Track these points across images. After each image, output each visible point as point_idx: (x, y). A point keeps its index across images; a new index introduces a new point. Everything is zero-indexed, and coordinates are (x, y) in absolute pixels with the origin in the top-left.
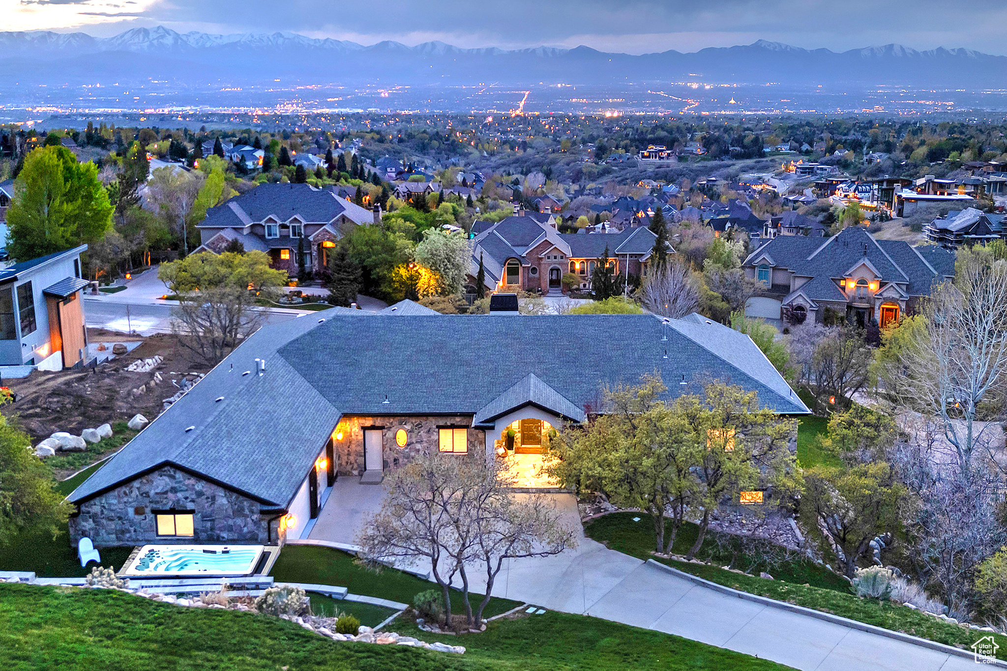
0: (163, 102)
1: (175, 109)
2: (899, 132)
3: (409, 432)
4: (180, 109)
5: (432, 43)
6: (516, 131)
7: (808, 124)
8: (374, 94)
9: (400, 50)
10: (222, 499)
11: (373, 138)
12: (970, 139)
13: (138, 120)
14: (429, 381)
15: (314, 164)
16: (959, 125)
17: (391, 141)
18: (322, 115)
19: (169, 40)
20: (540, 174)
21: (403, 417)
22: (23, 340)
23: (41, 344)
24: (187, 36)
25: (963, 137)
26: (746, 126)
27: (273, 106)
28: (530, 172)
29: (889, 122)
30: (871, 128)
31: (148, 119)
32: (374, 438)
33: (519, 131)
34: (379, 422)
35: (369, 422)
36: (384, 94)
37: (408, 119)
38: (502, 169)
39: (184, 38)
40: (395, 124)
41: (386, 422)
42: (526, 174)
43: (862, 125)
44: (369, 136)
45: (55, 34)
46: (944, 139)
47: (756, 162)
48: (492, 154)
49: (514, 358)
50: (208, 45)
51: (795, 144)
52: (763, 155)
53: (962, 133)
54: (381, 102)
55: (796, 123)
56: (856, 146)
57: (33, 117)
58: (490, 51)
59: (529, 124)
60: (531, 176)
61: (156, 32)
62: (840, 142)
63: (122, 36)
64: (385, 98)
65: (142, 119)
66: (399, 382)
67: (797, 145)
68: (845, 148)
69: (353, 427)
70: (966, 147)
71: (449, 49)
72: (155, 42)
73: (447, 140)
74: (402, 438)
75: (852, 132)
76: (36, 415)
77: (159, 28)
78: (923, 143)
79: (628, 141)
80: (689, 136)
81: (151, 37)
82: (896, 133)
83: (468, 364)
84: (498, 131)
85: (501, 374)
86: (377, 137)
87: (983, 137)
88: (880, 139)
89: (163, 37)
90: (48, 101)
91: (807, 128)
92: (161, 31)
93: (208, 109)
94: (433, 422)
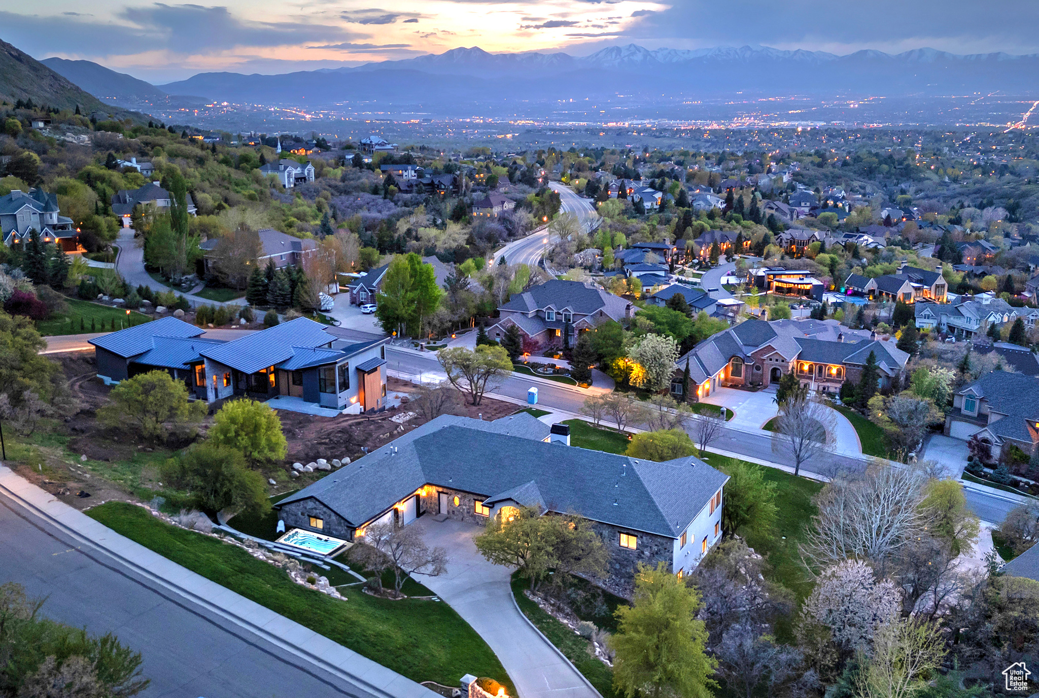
0: (624, 115)
1: (635, 122)
3: (460, 499)
4: (639, 122)
5: (921, 50)
6: (1001, 151)
8: (842, 105)
9: (880, 59)
10: (334, 517)
11: (812, 162)
13: (598, 134)
14: (478, 474)
15: (711, 205)
17: (833, 165)
18: (776, 130)
19: (639, 57)
21: (458, 491)
22: (339, 395)
23: (352, 396)
24: (656, 52)
27: (730, 119)
31: (607, 134)
32: (444, 498)
33: (1006, 151)
34: (445, 491)
35: (440, 490)
36: (853, 105)
37: (871, 134)
38: (956, 200)
39: (653, 54)
40: (854, 141)
41: (449, 491)
44: (808, 160)
45: (541, 55)
48: (955, 180)
49: (530, 469)
50: (675, 60)
54: (850, 114)
57: (513, 129)
58: (993, 57)
59: (1023, 142)
61: (628, 49)
63: (597, 55)
64: (854, 109)
65: (601, 134)
66: (463, 470)
69: (433, 490)
71: (941, 55)
72: (626, 59)
73: (901, 163)
74: (457, 501)
76: (325, 443)
77: (630, 46)
81: (622, 55)
83: (504, 467)
84: (979, 150)
85: (517, 477)
86: (818, 160)
89: (633, 54)
90: (528, 115)
92: (632, 48)
93: (666, 122)
94: (472, 497)
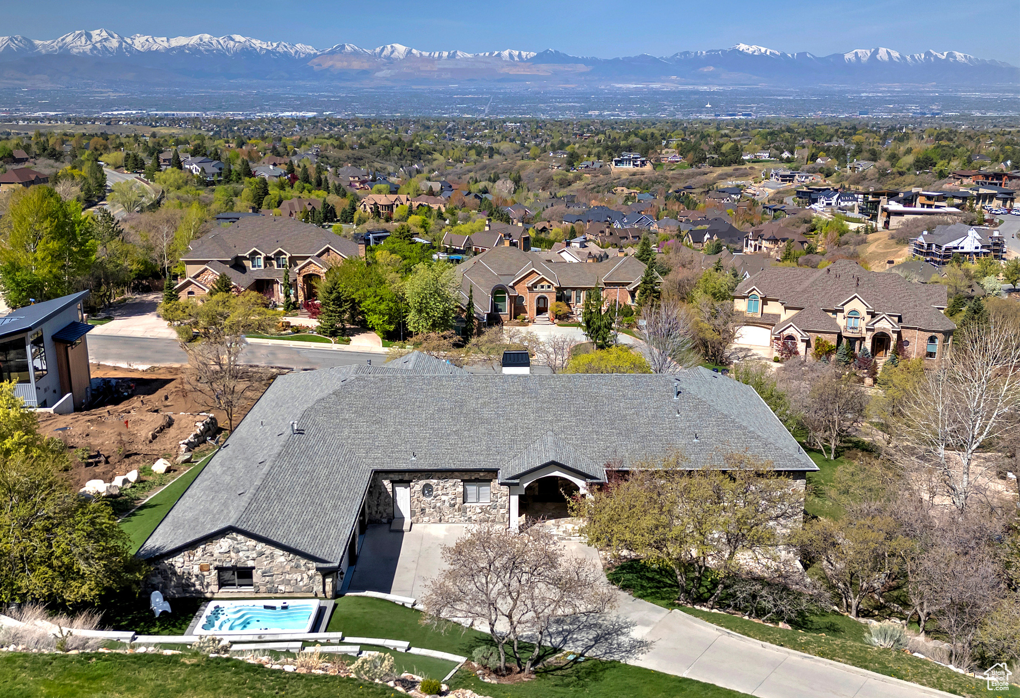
2: (884, 139)
6: (481, 136)
7: (789, 130)
10: (281, 558)
11: (332, 144)
12: (958, 147)
14: (453, 439)
16: (947, 131)
17: (351, 148)
20: (509, 181)
22: (36, 384)
25: (951, 144)
26: (723, 132)
28: (499, 178)
29: (873, 127)
30: (855, 134)
32: (402, 490)
33: (485, 137)
34: (407, 476)
35: (397, 477)
37: (367, 123)
38: (469, 176)
41: (414, 476)
42: (494, 181)
43: (845, 130)
46: (931, 146)
47: (734, 170)
48: (457, 160)
49: (532, 416)
51: (774, 151)
52: (743, 162)
53: (950, 140)
55: (776, 128)
56: (840, 155)
59: (495, 128)
60: (499, 183)
62: (823, 150)
66: (424, 439)
67: (778, 152)
68: (828, 155)
70: (954, 156)
71: (409, 52)
72: (98, 45)
73: (410, 145)
75: (835, 138)
78: (909, 151)
79: (600, 149)
80: (664, 143)
81: (93, 40)
82: (881, 139)
83: (489, 421)
85: (520, 432)
86: (336, 143)
87: (971, 145)
88: (865, 147)
91: (787, 134)
94: (458, 477)
